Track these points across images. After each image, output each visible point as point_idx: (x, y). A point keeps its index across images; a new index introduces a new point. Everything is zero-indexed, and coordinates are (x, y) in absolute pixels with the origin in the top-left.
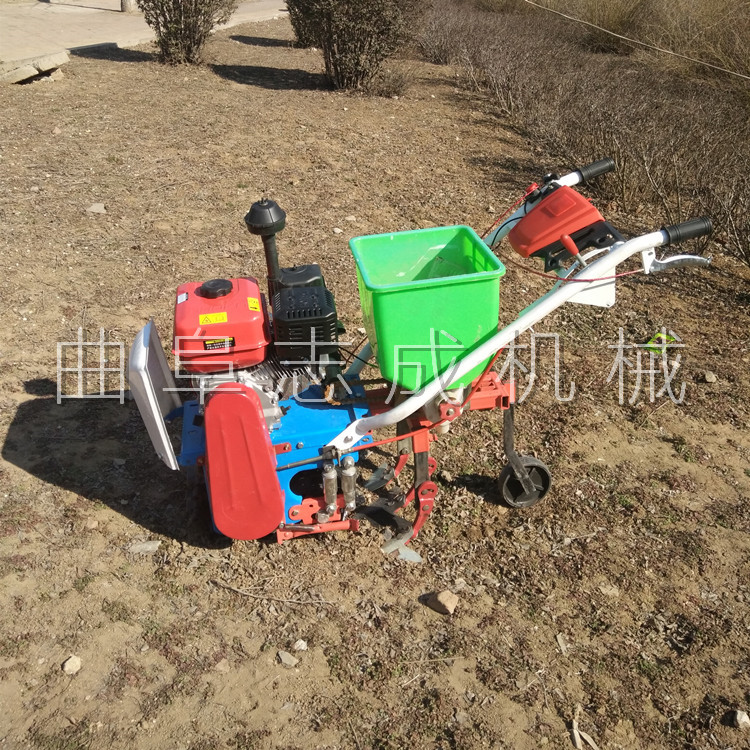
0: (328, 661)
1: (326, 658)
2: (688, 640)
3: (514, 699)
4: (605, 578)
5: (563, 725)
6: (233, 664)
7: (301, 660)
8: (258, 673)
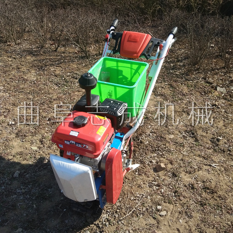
0: (169, 203)
1: (167, 204)
2: (193, 134)
3: (198, 171)
4: (167, 135)
5: (209, 167)
6: (158, 229)
7: (165, 210)
8: (165, 224)
